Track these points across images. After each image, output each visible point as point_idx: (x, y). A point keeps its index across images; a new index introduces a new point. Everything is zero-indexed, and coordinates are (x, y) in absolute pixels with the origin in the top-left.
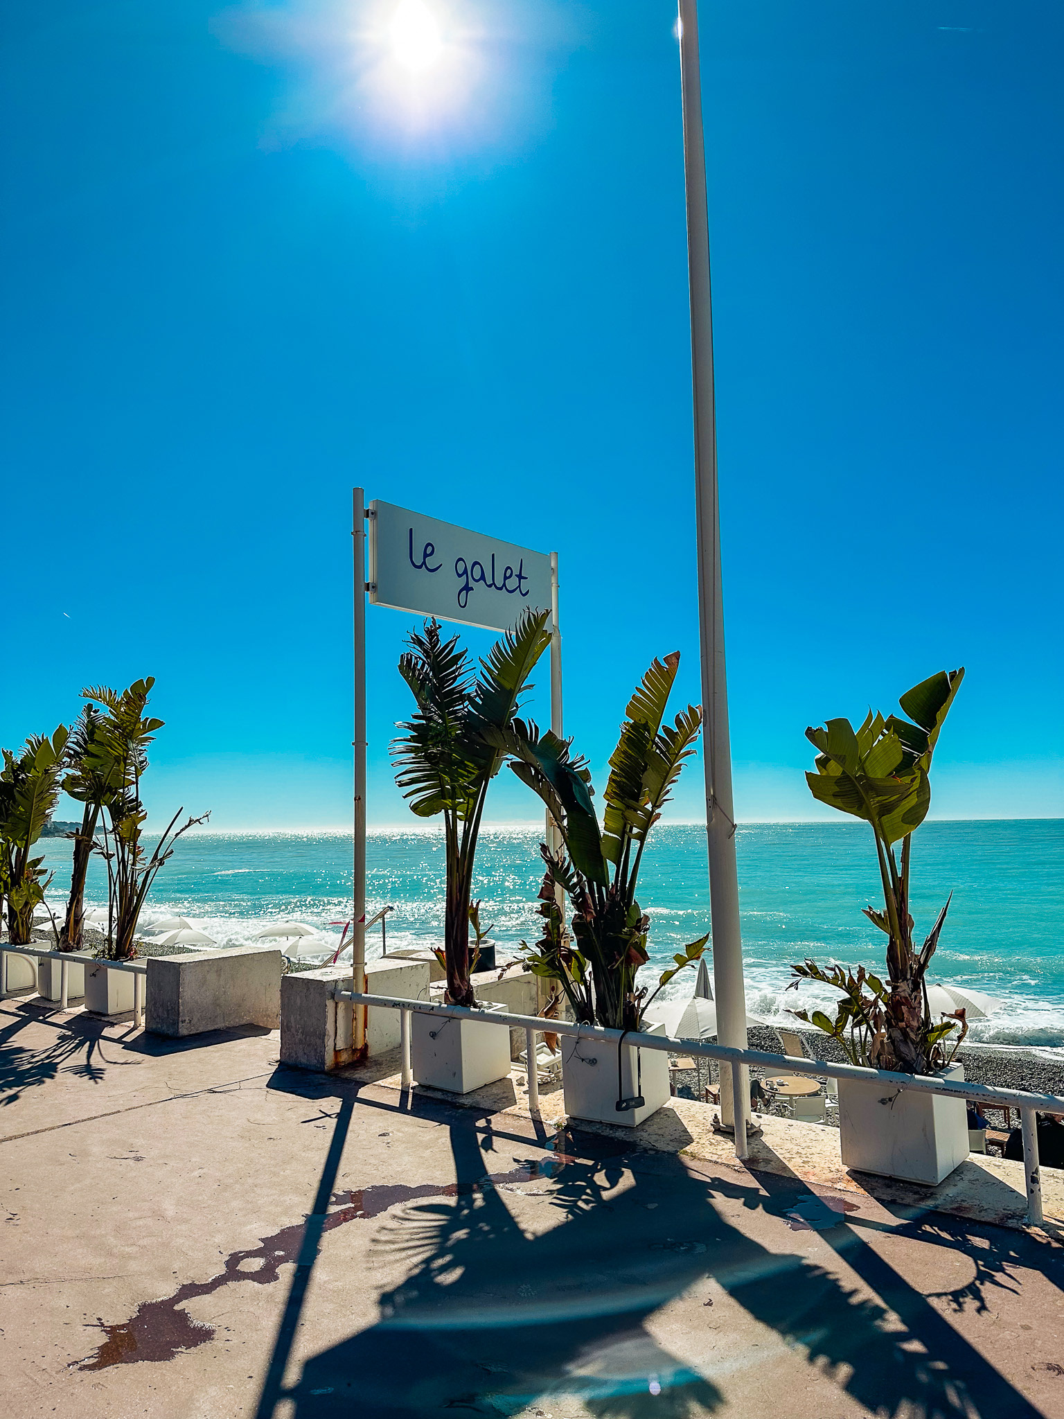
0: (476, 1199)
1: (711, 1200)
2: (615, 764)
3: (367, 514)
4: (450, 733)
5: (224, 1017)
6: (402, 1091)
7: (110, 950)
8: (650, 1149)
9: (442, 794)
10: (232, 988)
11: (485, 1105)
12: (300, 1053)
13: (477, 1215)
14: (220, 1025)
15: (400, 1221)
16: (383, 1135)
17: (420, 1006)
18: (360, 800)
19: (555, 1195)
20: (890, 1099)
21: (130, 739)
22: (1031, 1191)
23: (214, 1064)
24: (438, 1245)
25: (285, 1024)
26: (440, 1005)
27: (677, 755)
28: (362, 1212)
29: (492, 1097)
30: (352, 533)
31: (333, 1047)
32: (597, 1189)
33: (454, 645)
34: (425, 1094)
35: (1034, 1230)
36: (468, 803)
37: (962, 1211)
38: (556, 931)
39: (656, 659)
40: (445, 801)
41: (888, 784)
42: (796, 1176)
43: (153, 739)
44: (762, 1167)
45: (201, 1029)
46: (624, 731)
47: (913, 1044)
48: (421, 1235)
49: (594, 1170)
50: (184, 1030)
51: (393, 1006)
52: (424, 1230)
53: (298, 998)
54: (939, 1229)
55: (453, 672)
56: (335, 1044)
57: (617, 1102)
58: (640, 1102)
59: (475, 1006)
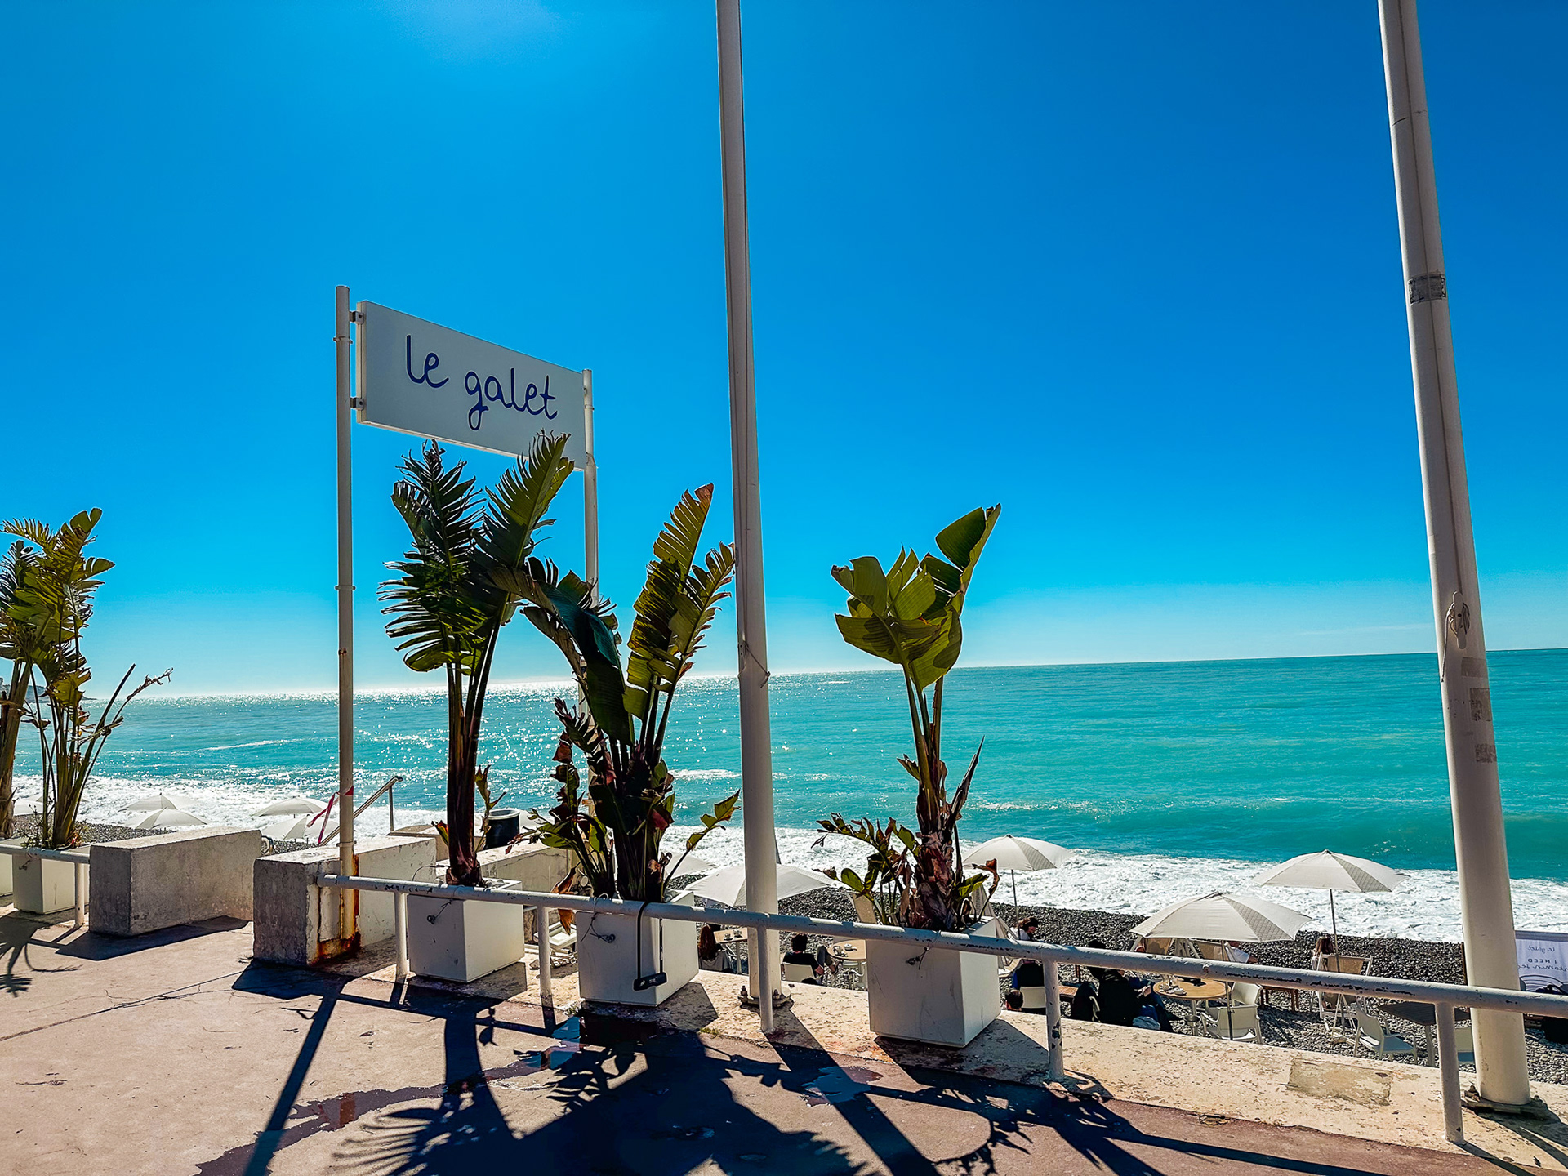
0: (464, 1099)
1: (726, 1080)
2: (641, 608)
3: (353, 317)
4: (455, 574)
5: (189, 910)
6: (396, 984)
7: (46, 836)
8: (670, 1029)
9: (444, 645)
10: (198, 875)
11: (491, 993)
12: (277, 947)
13: (463, 1117)
14: (184, 919)
15: (371, 1131)
16: (367, 1034)
17: (417, 888)
18: (345, 654)
19: (555, 1088)
20: (918, 959)
21: (67, 583)
22: (1052, 1046)
23: (171, 965)
24: (412, 1154)
25: (259, 915)
26: (440, 886)
27: (709, 597)
28: (327, 1124)
29: (500, 984)
30: (334, 339)
31: (316, 939)
32: (603, 1077)
33: (459, 473)
34: (423, 985)
35: (1055, 1087)
36: (474, 655)
37: (986, 1071)
38: (572, 796)
39: (687, 492)
40: (446, 653)
41: (919, 626)
42: (821, 1047)
43: (101, 583)
44: (787, 1041)
45: (159, 926)
46: (652, 572)
47: (942, 899)
48: (393, 1145)
49: (603, 1056)
50: (137, 927)
51: (386, 889)
52: (398, 1138)
53: (274, 883)
54: (960, 1093)
55: (458, 504)
56: (319, 935)
57: (635, 981)
58: (662, 978)
59: (482, 884)
